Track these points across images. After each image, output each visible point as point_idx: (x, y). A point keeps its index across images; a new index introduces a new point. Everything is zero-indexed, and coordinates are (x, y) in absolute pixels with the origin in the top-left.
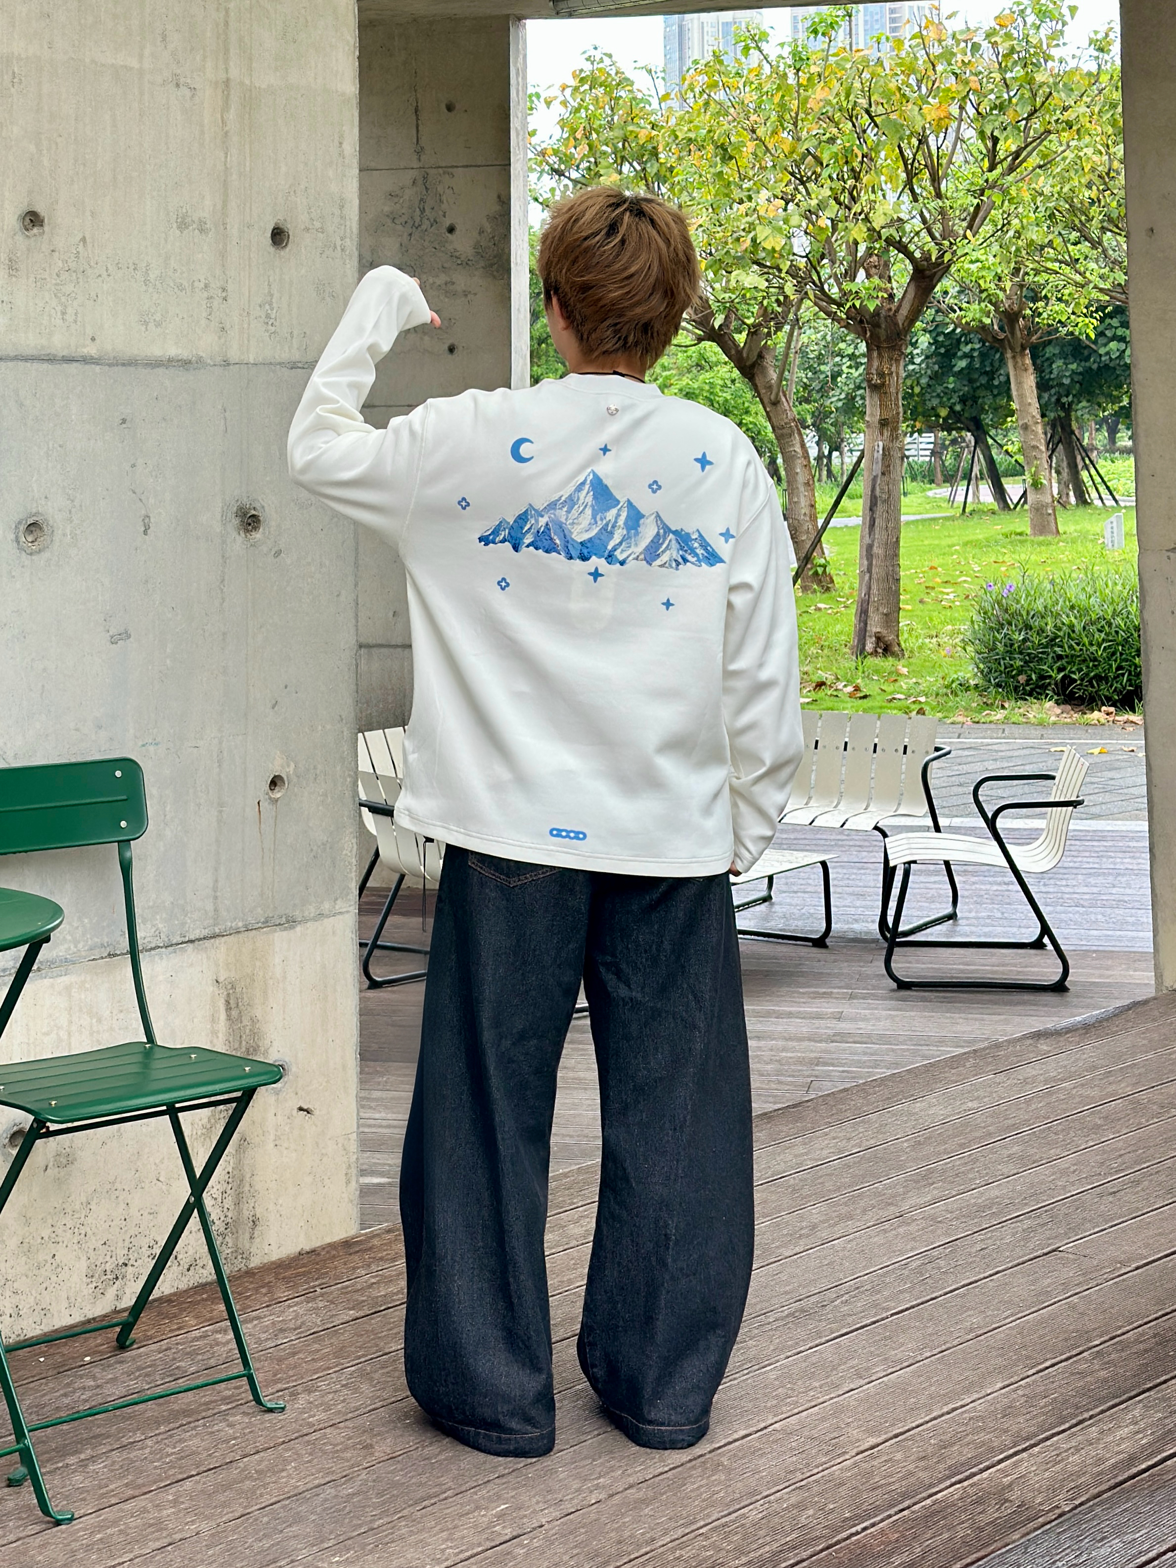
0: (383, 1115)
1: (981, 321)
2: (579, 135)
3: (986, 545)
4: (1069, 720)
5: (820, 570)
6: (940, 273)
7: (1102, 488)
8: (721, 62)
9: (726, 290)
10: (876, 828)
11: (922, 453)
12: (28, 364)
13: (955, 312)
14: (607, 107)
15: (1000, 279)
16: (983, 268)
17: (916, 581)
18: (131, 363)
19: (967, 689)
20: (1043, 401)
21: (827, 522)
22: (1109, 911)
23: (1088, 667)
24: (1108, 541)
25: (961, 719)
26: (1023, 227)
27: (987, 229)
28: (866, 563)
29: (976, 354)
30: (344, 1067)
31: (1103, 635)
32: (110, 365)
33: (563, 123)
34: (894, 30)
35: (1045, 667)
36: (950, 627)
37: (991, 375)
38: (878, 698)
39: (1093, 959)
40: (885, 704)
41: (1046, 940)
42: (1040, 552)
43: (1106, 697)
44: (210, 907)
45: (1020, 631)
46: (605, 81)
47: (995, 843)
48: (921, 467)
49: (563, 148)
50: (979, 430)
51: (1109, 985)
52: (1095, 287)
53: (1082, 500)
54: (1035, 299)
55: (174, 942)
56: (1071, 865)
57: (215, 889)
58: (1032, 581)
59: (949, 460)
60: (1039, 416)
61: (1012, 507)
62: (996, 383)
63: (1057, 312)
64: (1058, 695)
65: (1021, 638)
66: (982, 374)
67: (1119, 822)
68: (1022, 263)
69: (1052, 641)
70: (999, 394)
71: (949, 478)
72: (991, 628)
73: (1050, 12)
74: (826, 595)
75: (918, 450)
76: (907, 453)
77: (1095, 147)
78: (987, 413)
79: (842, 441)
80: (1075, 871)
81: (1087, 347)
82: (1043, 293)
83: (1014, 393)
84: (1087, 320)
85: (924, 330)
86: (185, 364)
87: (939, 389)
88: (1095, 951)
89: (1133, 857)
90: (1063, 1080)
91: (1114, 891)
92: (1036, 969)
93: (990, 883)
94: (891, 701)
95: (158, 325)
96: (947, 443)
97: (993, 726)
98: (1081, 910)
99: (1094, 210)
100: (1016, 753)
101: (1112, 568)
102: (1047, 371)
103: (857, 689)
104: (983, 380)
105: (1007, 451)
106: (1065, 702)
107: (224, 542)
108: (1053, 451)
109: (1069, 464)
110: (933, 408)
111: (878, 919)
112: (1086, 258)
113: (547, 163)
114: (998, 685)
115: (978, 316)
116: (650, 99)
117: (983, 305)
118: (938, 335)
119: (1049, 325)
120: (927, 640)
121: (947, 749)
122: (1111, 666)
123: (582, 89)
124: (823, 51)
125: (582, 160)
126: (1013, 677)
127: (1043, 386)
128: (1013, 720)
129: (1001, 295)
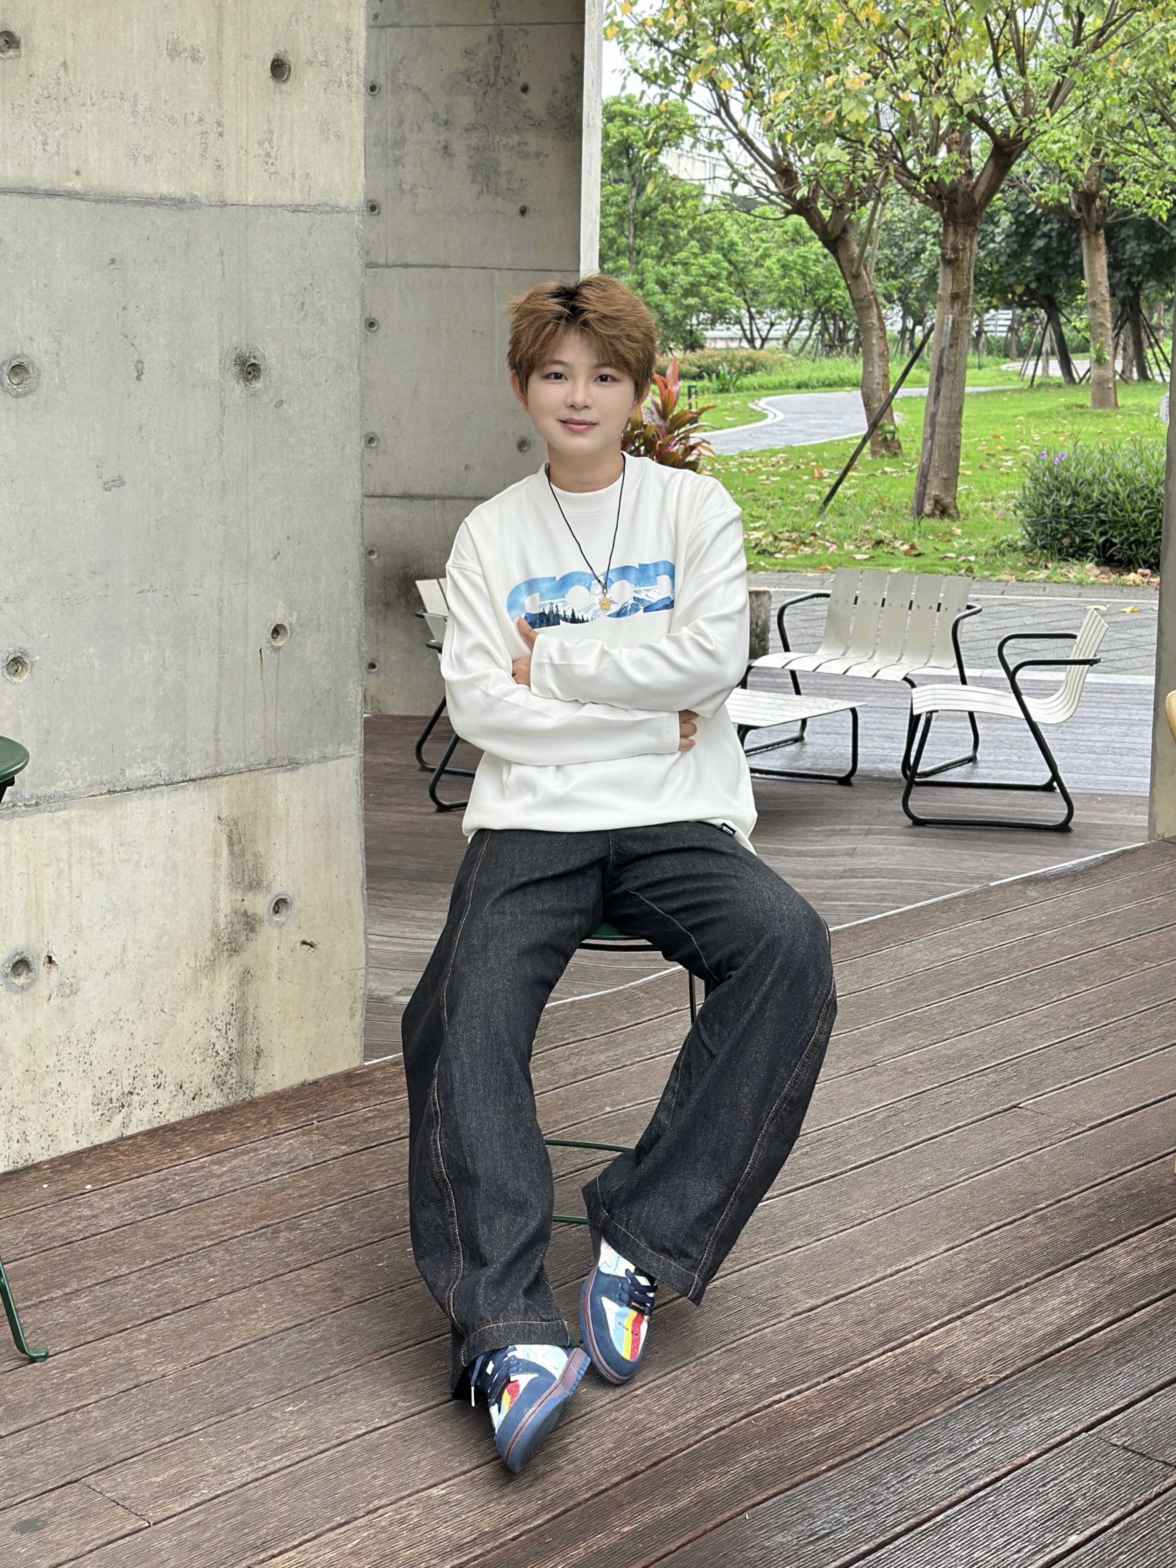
1: (1059, 201)
2: (678, 5)
3: (1048, 416)
4: (1106, 581)
5: (889, 436)
6: (1018, 150)
7: (1163, 365)
10: (906, 679)
11: (999, 328)
13: (1035, 191)
15: (1079, 160)
16: (1064, 148)
17: (980, 448)
19: (1015, 550)
20: (1114, 281)
21: (896, 389)
22: (1119, 758)
23: (1128, 532)
24: (1162, 414)
25: (1006, 577)
26: (1106, 109)
28: (929, 430)
29: (1054, 234)
30: (349, 902)
31: (1145, 503)
35: (1088, 531)
36: (1004, 492)
37: (1067, 255)
38: (932, 556)
39: (1099, 802)
40: (936, 562)
41: (1055, 784)
42: (1098, 424)
43: (1142, 560)
45: (1068, 497)
48: (997, 342)
50: (1053, 309)
51: (1109, 827)
52: (1171, 169)
53: (1144, 376)
54: (1112, 180)
56: (1090, 714)
58: (1082, 451)
59: (1023, 335)
60: (1107, 295)
61: (1077, 380)
62: (1071, 262)
63: (1132, 194)
64: (1099, 557)
65: (1069, 503)
66: (1058, 253)
67: (1140, 677)
68: (1102, 144)
69: (1097, 508)
70: (1071, 273)
71: (1021, 353)
72: (1041, 494)
74: (894, 460)
75: (996, 325)
76: (985, 329)
78: (1060, 290)
79: (926, 315)
80: (1093, 721)
81: (1161, 229)
82: (1121, 174)
83: (1086, 272)
84: (1160, 202)
85: (1005, 209)
87: (1017, 267)
88: (1101, 795)
89: (1148, 709)
91: (1126, 740)
92: (1043, 811)
93: (1011, 730)
94: (943, 559)
96: (1023, 319)
97: (1034, 584)
98: (1094, 756)
100: (1054, 610)
102: (1120, 251)
103: (913, 547)
104: (1060, 259)
105: (1075, 327)
106: (1105, 564)
108: (1120, 329)
109: (1135, 343)
110: (1009, 286)
111: (901, 758)
112: (1164, 140)
113: (647, 33)
114: (1044, 547)
115: (1056, 196)
117: (1062, 185)
118: (1020, 214)
119: (1124, 206)
120: (982, 504)
121: (978, 607)
122: (1150, 531)
125: (681, 31)
126: (1058, 540)
127: (1114, 266)
128: (1055, 579)
129: (1079, 174)
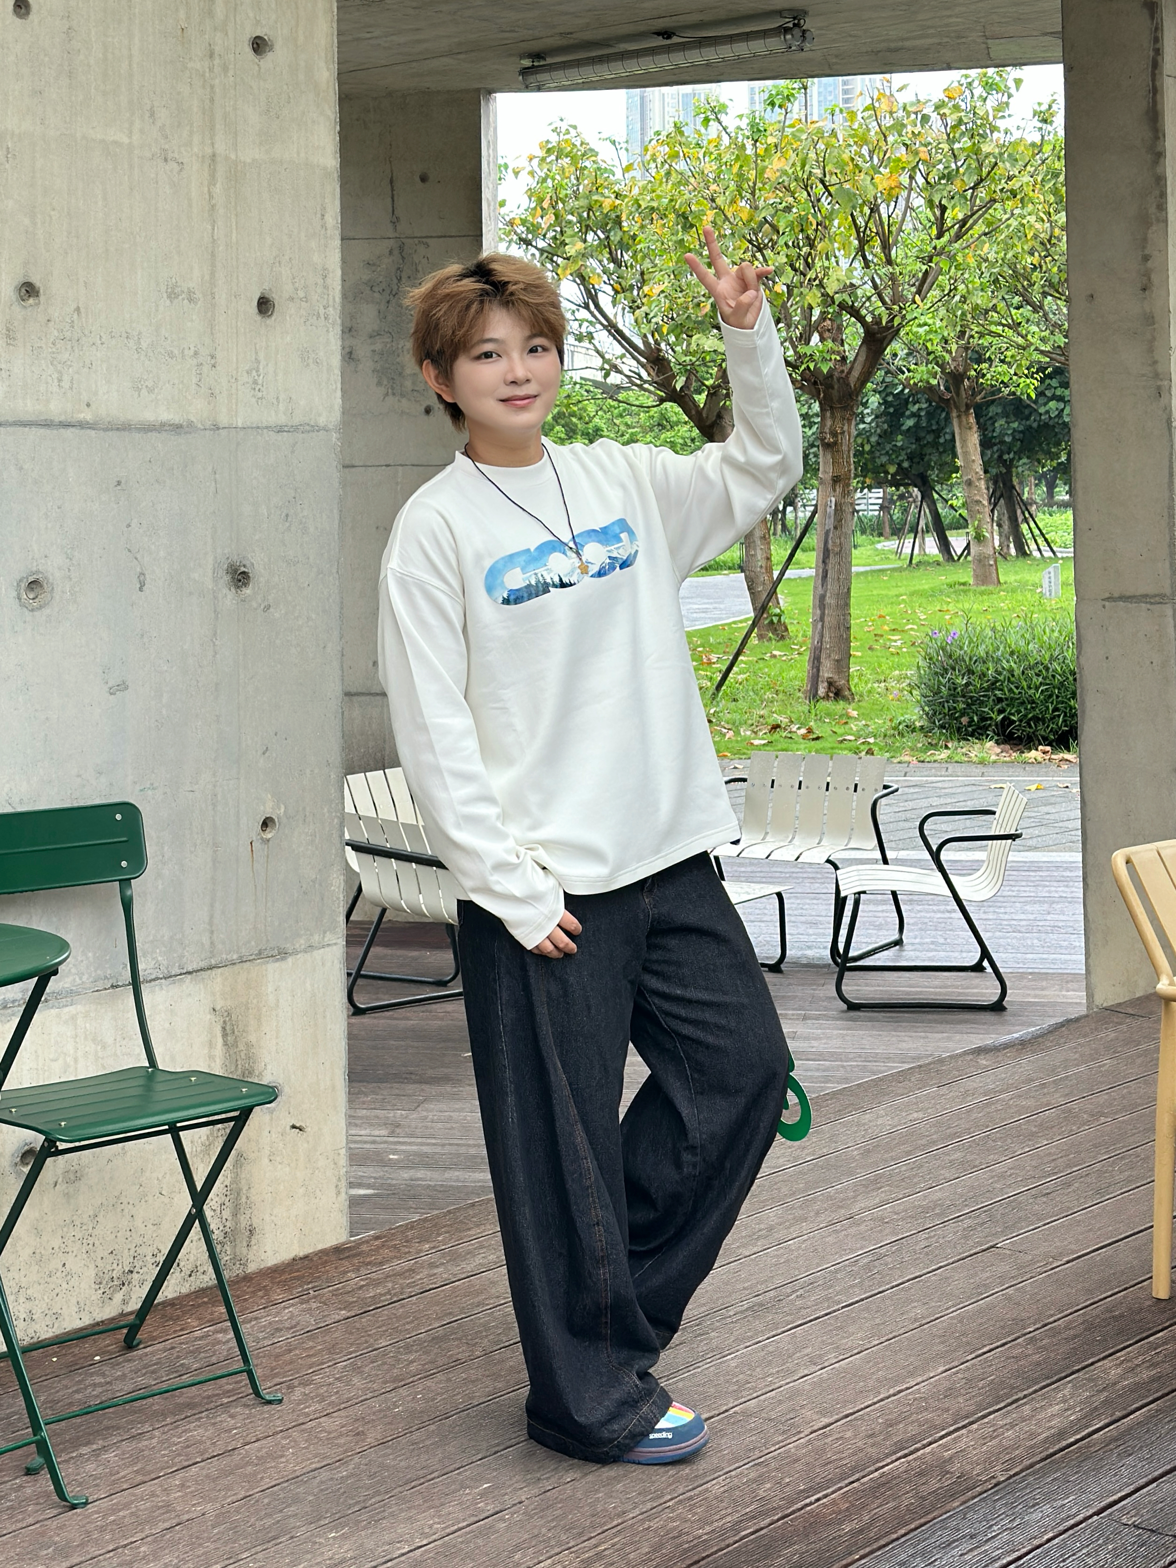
0: (367, 1132)
1: (928, 382)
2: (545, 205)
3: (932, 594)
4: (1007, 759)
5: (775, 619)
6: (889, 337)
7: (1040, 540)
8: (682, 133)
9: (686, 353)
10: (828, 861)
11: (871, 507)
12: (27, 429)
13: (903, 373)
14: (573, 177)
15: (946, 342)
16: (930, 332)
17: (866, 629)
18: (125, 427)
19: (913, 730)
20: (986, 459)
21: (782, 573)
22: (1043, 936)
23: (1026, 709)
24: (1046, 590)
25: (907, 758)
26: (968, 292)
27: (934, 294)
28: (818, 612)
29: (923, 413)
30: (334, 1088)
31: (1040, 679)
32: (106, 430)
33: (530, 193)
34: (846, 101)
35: (986, 710)
36: (897, 672)
37: (937, 433)
38: (830, 739)
39: (1030, 980)
40: (836, 745)
41: (986, 963)
42: (982, 602)
43: (1043, 737)
44: (206, 940)
45: (963, 675)
46: (570, 152)
47: (940, 874)
48: (870, 520)
49: (530, 218)
50: (926, 489)
51: (1043, 1005)
52: (1036, 349)
53: (1022, 552)
54: (979, 361)
55: (173, 973)
56: (1010, 893)
57: (211, 923)
58: (974, 629)
59: (897, 513)
60: (982, 473)
61: (956, 558)
62: (942, 440)
63: (999, 373)
64: (998, 735)
65: (964, 682)
66: (929, 432)
67: (1054, 854)
68: (967, 326)
69: (993, 685)
70: (944, 452)
71: (897, 531)
72: (936, 673)
73: (996, 84)
74: (781, 642)
75: (867, 504)
76: (857, 508)
77: (1037, 214)
78: (933, 470)
79: (796, 496)
80: (1013, 899)
81: (1029, 406)
82: (987, 355)
83: (959, 450)
84: (1028, 381)
85: (874, 391)
86: (177, 428)
87: (888, 447)
88: (1031, 973)
89: (1067, 886)
90: (1001, 1092)
91: (1049, 917)
92: (975, 991)
93: (934, 911)
94: (841, 742)
95: (150, 391)
96: (895, 498)
97: (936, 765)
98: (1018, 935)
99: (1036, 277)
100: (959, 790)
101: (1050, 616)
102: (990, 428)
103: (810, 731)
104: (930, 438)
105: (951, 506)
106: (1005, 742)
107: (215, 598)
108: (995, 505)
109: (1010, 518)
110: (882, 465)
111: (829, 945)
112: (1028, 321)
113: (515, 233)
114: (942, 727)
115: (925, 377)
116: (614, 169)
117: (930, 366)
118: (887, 395)
119: (992, 386)
120: (876, 685)
121: (895, 787)
122: (1048, 708)
123: (548, 160)
124: (779, 122)
125: (548, 230)
126: (956, 719)
127: (986, 444)
128: (956, 759)
129: (947, 357)
